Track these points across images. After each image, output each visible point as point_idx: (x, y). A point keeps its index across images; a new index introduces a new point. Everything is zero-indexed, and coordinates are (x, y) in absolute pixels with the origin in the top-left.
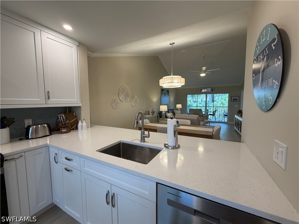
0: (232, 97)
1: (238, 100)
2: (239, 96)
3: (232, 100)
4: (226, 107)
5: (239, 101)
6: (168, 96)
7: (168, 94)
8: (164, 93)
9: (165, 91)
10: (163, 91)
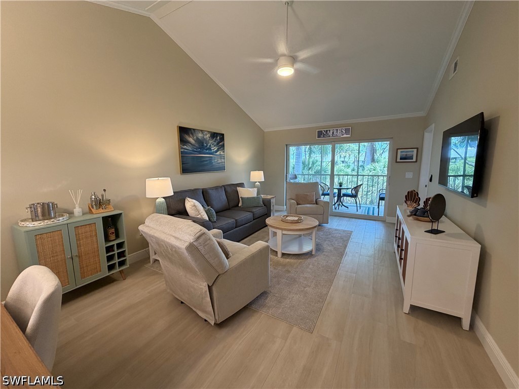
0: (399, 151)
1: (414, 160)
2: (417, 149)
3: (399, 160)
4: (383, 176)
5: (416, 162)
6: (218, 149)
7: (221, 144)
8: (195, 141)
9: (200, 135)
10: (192, 134)
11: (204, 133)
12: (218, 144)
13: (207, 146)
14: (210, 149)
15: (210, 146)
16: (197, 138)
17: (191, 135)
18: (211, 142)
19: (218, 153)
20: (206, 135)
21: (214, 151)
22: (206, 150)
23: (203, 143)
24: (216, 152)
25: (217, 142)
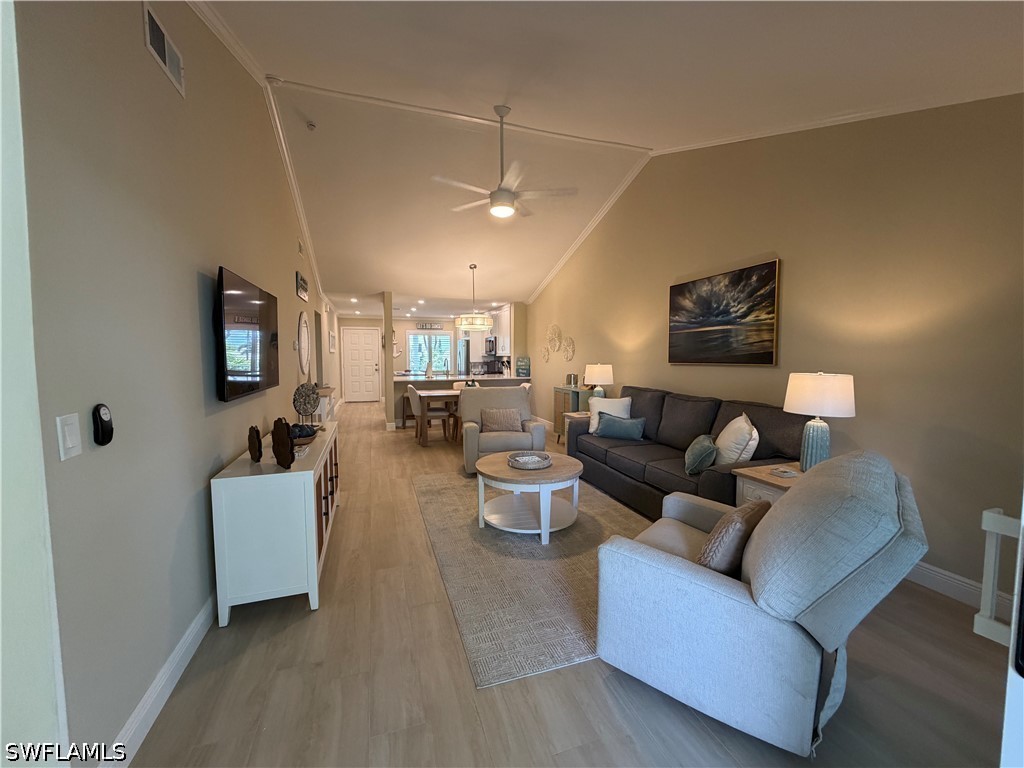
6: (749, 308)
7: (762, 292)
8: (695, 304)
9: (705, 289)
10: (690, 292)
11: (714, 282)
12: (750, 295)
13: (718, 308)
14: (726, 312)
15: (728, 305)
16: (699, 296)
17: (688, 295)
18: (729, 295)
19: (750, 318)
20: (719, 283)
21: (738, 314)
22: (717, 316)
23: (710, 303)
24: (745, 315)
25: (748, 290)
